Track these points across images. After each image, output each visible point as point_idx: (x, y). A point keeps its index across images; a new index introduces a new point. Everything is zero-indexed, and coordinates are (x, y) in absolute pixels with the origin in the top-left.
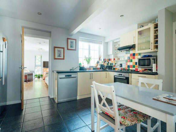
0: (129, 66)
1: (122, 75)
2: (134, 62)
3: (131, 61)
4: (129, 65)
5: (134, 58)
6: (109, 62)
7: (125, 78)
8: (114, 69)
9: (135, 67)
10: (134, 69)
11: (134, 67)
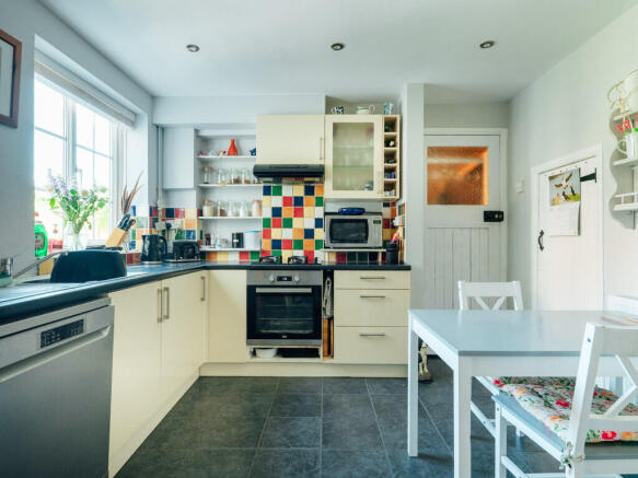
0: (277, 244)
1: (289, 279)
2: (299, 230)
3: (288, 224)
4: (278, 238)
5: (299, 213)
6: (169, 226)
7: (309, 290)
8: (204, 255)
9: (301, 248)
10: (300, 253)
11: (299, 245)
